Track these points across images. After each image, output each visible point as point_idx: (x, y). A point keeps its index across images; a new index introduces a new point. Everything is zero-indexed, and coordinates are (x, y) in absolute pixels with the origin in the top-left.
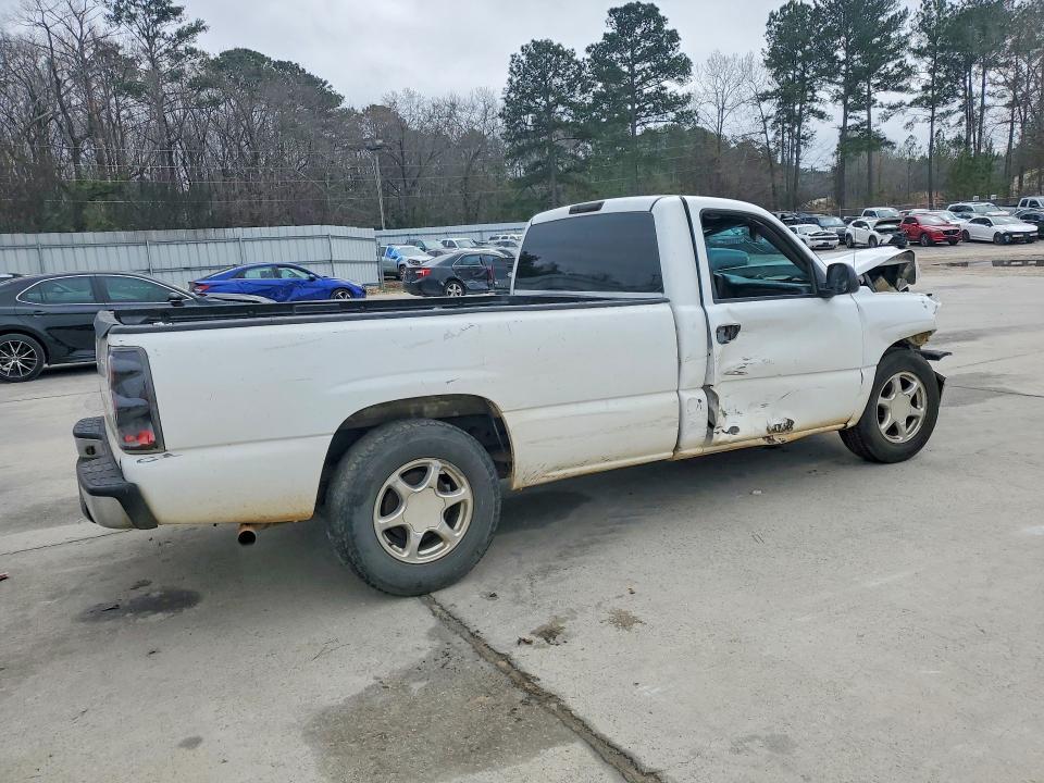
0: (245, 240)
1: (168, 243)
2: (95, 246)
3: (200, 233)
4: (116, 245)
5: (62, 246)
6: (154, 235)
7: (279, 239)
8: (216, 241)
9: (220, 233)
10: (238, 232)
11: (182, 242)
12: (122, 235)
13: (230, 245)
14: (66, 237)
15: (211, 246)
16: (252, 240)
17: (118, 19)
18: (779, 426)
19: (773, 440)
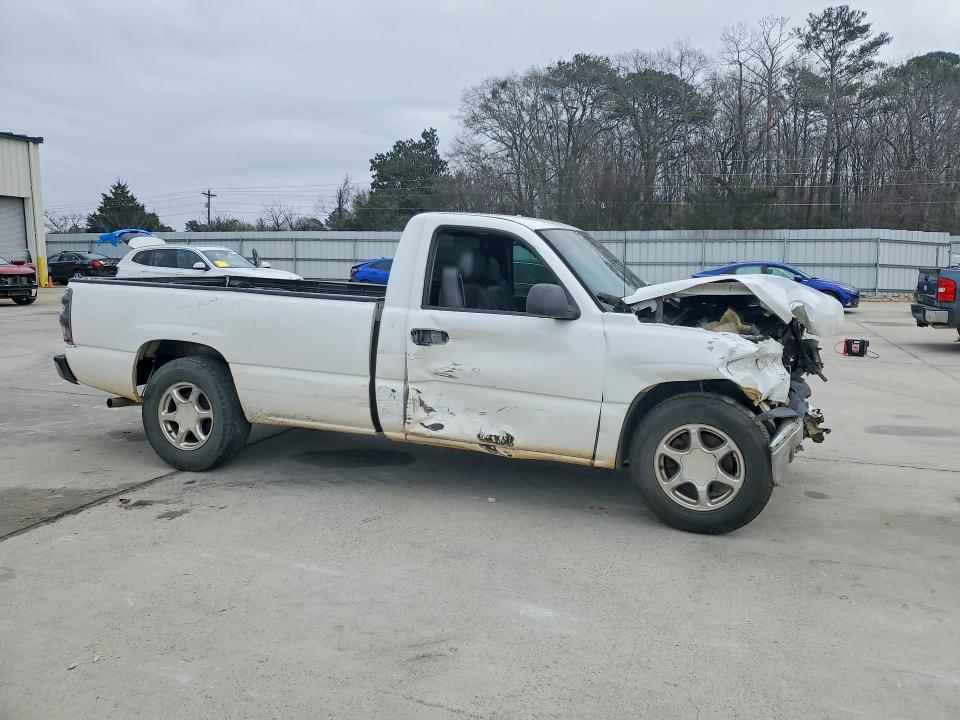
0: (789, 241)
1: (721, 241)
2: (664, 241)
3: (750, 233)
4: (680, 241)
5: (640, 241)
6: (711, 233)
7: (824, 241)
8: (763, 241)
9: (768, 234)
10: (785, 233)
11: (733, 240)
12: (685, 233)
13: (775, 245)
14: (645, 234)
15: (758, 245)
16: (797, 241)
17: (807, 46)
18: (497, 438)
19: (495, 450)
